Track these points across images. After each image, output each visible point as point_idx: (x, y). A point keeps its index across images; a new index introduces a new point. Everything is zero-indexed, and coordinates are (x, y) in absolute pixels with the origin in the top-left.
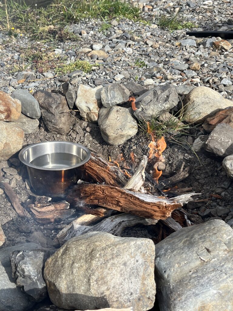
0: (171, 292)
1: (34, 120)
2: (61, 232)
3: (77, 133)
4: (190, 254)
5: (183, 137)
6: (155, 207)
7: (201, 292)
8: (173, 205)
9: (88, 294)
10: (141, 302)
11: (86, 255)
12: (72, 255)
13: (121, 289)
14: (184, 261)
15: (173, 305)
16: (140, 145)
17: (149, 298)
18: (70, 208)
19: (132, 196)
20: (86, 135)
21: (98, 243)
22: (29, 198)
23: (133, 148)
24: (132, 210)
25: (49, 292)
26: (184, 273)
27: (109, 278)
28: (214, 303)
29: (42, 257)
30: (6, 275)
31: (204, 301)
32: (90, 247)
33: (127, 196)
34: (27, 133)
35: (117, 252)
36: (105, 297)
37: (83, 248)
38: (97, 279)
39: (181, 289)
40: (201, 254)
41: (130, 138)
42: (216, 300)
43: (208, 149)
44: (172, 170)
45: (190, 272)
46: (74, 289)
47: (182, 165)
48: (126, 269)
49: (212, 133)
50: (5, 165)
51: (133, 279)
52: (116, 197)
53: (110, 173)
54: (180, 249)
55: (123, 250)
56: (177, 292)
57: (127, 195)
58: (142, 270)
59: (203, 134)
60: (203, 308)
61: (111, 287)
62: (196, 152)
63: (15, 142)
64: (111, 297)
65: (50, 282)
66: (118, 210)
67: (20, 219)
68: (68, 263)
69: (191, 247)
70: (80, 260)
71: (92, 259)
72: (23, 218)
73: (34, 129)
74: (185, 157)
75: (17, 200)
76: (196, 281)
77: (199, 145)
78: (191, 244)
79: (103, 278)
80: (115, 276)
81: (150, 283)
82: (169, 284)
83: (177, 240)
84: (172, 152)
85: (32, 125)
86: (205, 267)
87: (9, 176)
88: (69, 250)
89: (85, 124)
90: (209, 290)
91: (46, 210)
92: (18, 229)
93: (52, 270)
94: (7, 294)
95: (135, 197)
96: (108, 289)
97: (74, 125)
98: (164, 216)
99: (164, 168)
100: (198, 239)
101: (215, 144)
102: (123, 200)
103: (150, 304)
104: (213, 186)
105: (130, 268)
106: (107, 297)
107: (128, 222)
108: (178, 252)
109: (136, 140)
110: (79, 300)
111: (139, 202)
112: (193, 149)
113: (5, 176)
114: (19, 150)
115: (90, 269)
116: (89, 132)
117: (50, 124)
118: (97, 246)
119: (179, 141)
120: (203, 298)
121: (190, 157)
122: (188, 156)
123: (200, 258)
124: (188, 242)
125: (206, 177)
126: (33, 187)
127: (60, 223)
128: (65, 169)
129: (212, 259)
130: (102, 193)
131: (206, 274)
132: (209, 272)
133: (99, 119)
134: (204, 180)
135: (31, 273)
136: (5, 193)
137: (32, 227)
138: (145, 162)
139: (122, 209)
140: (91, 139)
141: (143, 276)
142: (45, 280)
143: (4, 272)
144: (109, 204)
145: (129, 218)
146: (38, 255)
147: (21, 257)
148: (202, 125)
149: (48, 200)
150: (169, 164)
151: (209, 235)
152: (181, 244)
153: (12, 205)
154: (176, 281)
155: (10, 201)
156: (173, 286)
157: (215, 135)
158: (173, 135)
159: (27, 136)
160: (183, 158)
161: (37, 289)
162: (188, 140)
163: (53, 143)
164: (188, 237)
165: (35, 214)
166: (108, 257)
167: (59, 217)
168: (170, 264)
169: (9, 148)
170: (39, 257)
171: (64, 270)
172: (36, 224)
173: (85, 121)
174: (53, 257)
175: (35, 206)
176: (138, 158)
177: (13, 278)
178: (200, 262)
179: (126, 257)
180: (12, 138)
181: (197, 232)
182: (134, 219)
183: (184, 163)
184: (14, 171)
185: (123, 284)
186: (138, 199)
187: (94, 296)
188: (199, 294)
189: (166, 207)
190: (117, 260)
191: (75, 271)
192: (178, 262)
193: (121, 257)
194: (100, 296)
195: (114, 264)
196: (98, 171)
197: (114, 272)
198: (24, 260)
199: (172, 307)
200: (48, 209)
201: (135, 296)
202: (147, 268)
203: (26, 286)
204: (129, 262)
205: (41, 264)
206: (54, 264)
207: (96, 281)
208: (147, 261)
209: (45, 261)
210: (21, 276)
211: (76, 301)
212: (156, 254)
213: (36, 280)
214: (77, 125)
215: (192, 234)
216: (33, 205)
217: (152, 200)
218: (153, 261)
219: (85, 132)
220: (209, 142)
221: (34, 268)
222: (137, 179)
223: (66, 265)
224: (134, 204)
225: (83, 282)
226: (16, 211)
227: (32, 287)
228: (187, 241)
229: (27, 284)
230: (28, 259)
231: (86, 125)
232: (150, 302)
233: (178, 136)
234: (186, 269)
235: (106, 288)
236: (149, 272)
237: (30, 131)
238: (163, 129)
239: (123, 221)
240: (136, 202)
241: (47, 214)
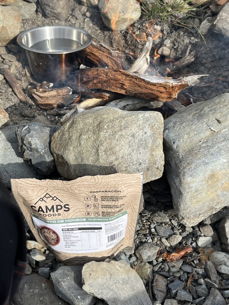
0: (181, 162)
1: (31, 4)
2: (64, 117)
3: (77, 19)
4: (200, 125)
5: (190, 19)
6: (161, 87)
7: (211, 160)
8: (180, 85)
9: (97, 164)
10: (150, 172)
11: (94, 127)
12: (79, 128)
13: (130, 159)
14: (194, 132)
15: (182, 173)
16: (144, 29)
17: (158, 168)
18: (72, 94)
19: (137, 78)
20: (86, 20)
21: (105, 116)
22: (30, 85)
23: (136, 33)
24: (137, 92)
25: (56, 165)
26: (194, 143)
27: (117, 149)
28: (224, 171)
29: (48, 132)
30: (13, 150)
31: (214, 170)
32: (97, 120)
33: (131, 79)
34: (24, 18)
35: (125, 124)
36: (114, 167)
37: (90, 120)
38: (105, 150)
39: (191, 158)
40: (211, 125)
41: (133, 23)
42: (226, 169)
43: (216, 30)
44: (177, 55)
45: (200, 142)
46: (82, 160)
47: (187, 49)
48: (134, 141)
49: (221, 12)
50: (3, 52)
51: (142, 150)
52: (120, 80)
53: (113, 58)
54: (190, 121)
55: (131, 122)
56: (186, 161)
57: (132, 77)
58: (151, 141)
59: (210, 16)
60: (212, 176)
61: (120, 158)
62: (203, 35)
63: (12, 26)
64: (120, 166)
65: (58, 155)
66: (122, 93)
67: (23, 104)
68: (75, 136)
69: (201, 119)
70: (87, 132)
71: (99, 131)
72: (25, 103)
73: (31, 14)
74: (191, 41)
75: (18, 85)
76: (206, 150)
77: (206, 27)
78: (200, 116)
79: (111, 149)
80: (124, 146)
81: (159, 154)
82: (178, 154)
83: (185, 114)
84: (177, 36)
85: (29, 9)
86: (216, 138)
87: (8, 62)
88: (76, 123)
89: (84, 9)
90: (219, 159)
91: (49, 95)
92: (21, 114)
93: (59, 143)
94: (15, 168)
95: (140, 78)
96: (117, 159)
97: (73, 10)
98: (170, 98)
99: (169, 53)
100: (208, 111)
101: (223, 24)
102: (128, 83)
103: (159, 173)
104: (220, 70)
105: (139, 140)
106: (116, 167)
107: (132, 106)
108: (188, 124)
109: (139, 24)
110: (88, 170)
111: (144, 84)
112: (199, 31)
113: (4, 62)
114: (17, 34)
115: (98, 140)
116: (89, 18)
117: (47, 8)
118: (105, 119)
119: (184, 23)
120: (213, 167)
121: (196, 40)
122: (194, 40)
123: (210, 128)
124: (197, 115)
125: (212, 61)
126: (33, 74)
127: (63, 108)
128: (65, 53)
129: (223, 129)
130: (105, 76)
131: (216, 144)
132: (219, 142)
133: (100, 3)
134: (211, 64)
135: (38, 146)
136: (5, 78)
137: (34, 112)
138: (149, 44)
139: (126, 92)
140: (91, 25)
141: (151, 147)
142: (52, 154)
143: (10, 148)
144: (113, 87)
145: (134, 102)
146: (43, 130)
147: (27, 131)
148: (210, 6)
149: (49, 85)
150: (175, 49)
151: (220, 107)
152: (190, 117)
153: (13, 91)
154: (186, 151)
155: (11, 87)
156: (182, 155)
157: (224, 14)
158: (178, 17)
159: (24, 21)
160: (189, 41)
161: (45, 162)
162: (195, 22)
163: (52, 28)
164: (197, 110)
165: (37, 99)
166: (116, 129)
167: (62, 102)
168: (179, 135)
169: (7, 33)
170: (45, 132)
171: (72, 143)
172: (38, 110)
173: (84, 5)
174: (60, 131)
175: (37, 91)
176: (141, 44)
177: (20, 153)
178: (210, 133)
179: (134, 129)
180: (9, 22)
181: (206, 105)
182: (139, 103)
183: (190, 46)
184: (13, 58)
185: (131, 154)
186: (144, 80)
187: (103, 165)
188: (209, 163)
189: (172, 87)
190: (125, 132)
191: (82, 143)
192: (188, 133)
193: (129, 129)
194: (108, 166)
195: (122, 135)
196: (100, 57)
197: (122, 143)
198: (30, 134)
199: (181, 175)
200: (51, 94)
201: (144, 166)
202: (156, 140)
203: (34, 159)
204: (137, 134)
205: (48, 139)
206: (61, 138)
207: (105, 151)
208: (156, 133)
209: (51, 136)
210: (28, 149)
211: (84, 171)
212: (165, 127)
213: (43, 153)
214: (76, 9)
215: (201, 108)
216: (35, 90)
217: (158, 80)
218: (162, 133)
219: (85, 17)
220: (218, 22)
221: (41, 142)
222: (141, 63)
223: (74, 138)
224: (139, 86)
225: (91, 152)
226: (17, 97)
227: (40, 161)
228: (196, 113)
229: (35, 157)
230: (34, 132)
231: (86, 10)
232: (158, 172)
233: (184, 19)
234: (196, 139)
235: (115, 158)
236: (158, 143)
237: (27, 17)
238: (168, 12)
239: (128, 105)
240: (142, 83)
241: (49, 99)
